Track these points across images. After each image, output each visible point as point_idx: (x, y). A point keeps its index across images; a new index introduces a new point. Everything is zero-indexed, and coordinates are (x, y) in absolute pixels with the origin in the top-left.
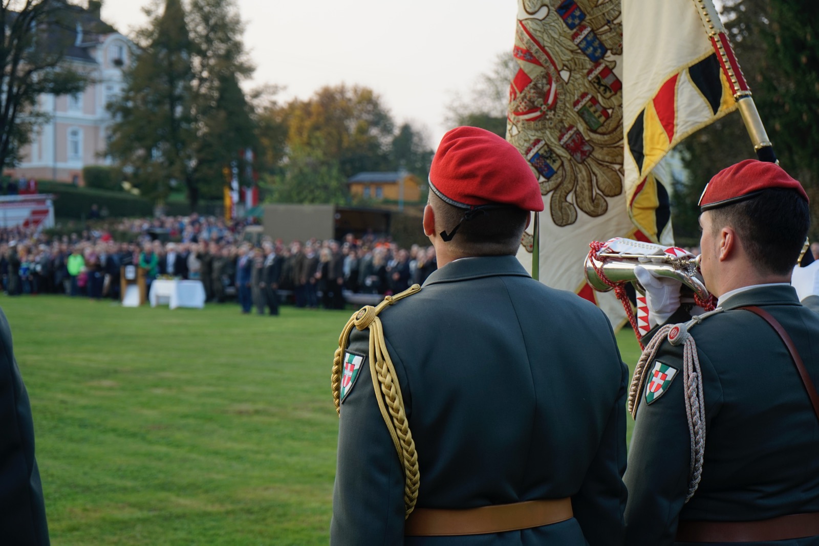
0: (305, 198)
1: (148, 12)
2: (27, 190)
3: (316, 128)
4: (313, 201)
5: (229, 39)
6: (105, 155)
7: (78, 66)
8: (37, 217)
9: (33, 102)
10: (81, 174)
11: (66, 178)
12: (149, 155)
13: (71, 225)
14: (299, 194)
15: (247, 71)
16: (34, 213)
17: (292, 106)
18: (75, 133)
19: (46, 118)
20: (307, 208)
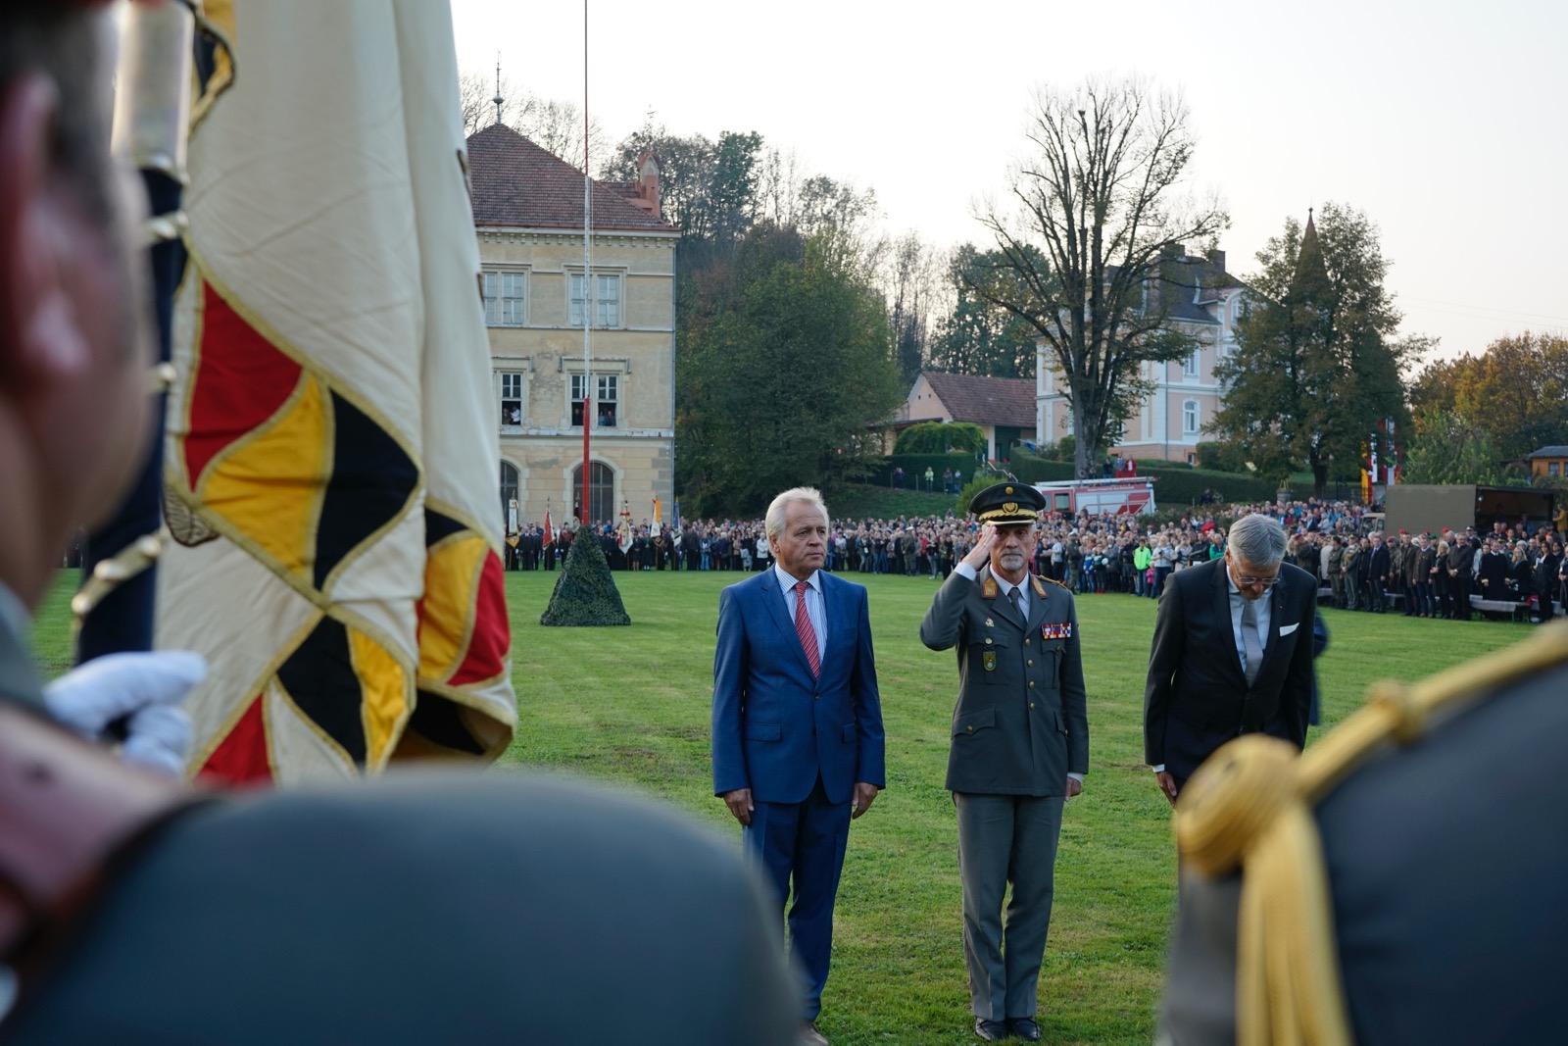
0: (1445, 477)
1: (1265, 259)
2: (1125, 473)
3: (1492, 391)
4: (1454, 481)
5: (1365, 285)
6: (1213, 429)
7: (1186, 327)
8: (1135, 503)
9: (1134, 371)
10: (1195, 451)
11: (1180, 457)
12: (1266, 428)
13: (1171, 512)
14: (1435, 472)
15: (1392, 322)
16: (1131, 497)
17: (1461, 365)
18: (1191, 405)
19: (1151, 389)
20: (1444, 488)
